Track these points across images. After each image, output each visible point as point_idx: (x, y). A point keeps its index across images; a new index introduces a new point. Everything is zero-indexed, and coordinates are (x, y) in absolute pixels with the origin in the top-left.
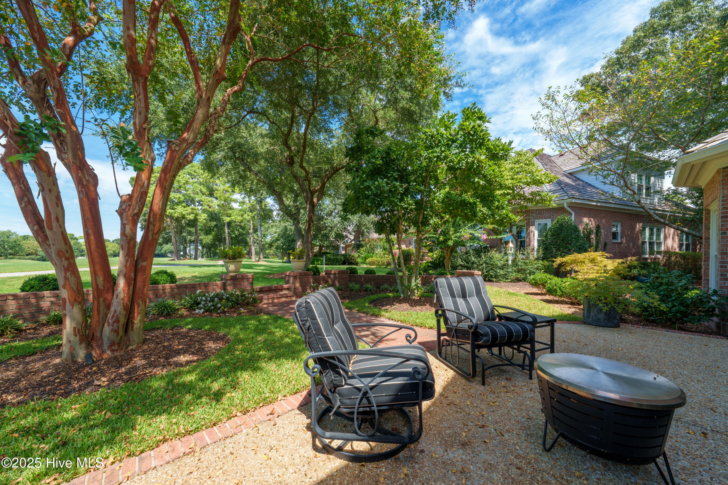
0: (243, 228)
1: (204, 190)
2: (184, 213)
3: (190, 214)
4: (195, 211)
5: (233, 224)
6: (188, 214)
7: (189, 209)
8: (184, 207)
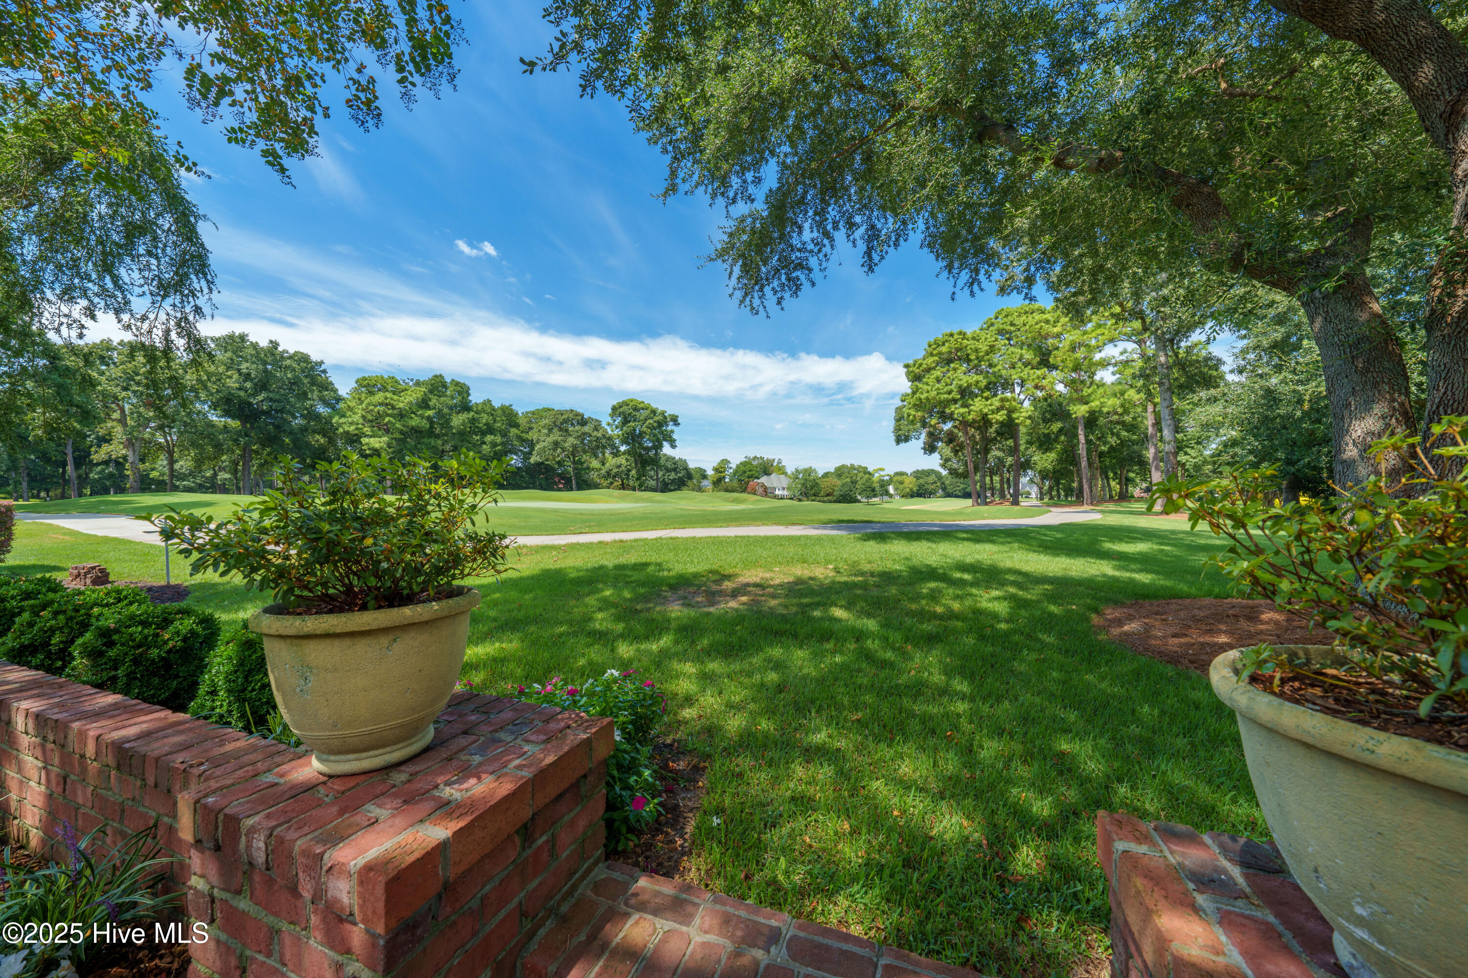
0: (1132, 428)
1: (1028, 355)
2: (985, 410)
3: (999, 409)
4: (1007, 404)
5: (1102, 421)
6: (993, 412)
7: (996, 402)
8: (987, 399)
